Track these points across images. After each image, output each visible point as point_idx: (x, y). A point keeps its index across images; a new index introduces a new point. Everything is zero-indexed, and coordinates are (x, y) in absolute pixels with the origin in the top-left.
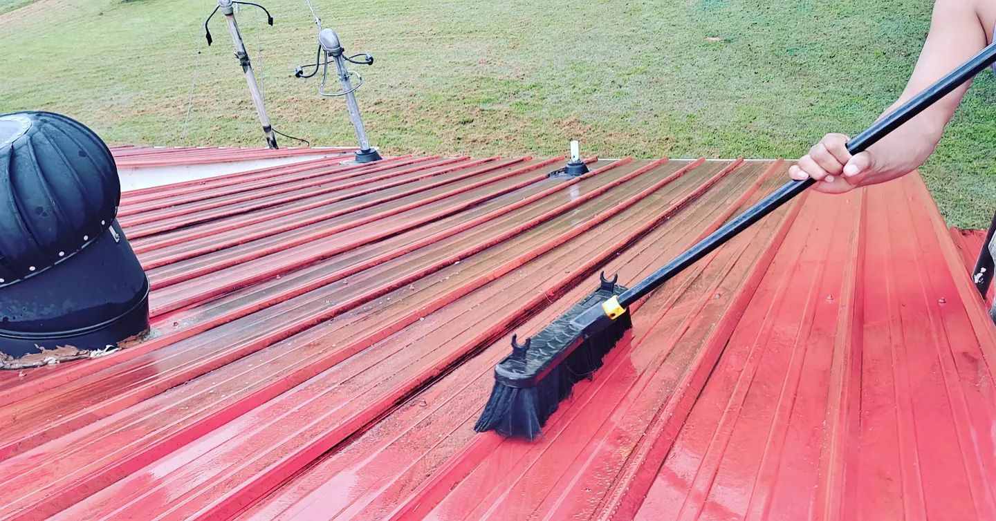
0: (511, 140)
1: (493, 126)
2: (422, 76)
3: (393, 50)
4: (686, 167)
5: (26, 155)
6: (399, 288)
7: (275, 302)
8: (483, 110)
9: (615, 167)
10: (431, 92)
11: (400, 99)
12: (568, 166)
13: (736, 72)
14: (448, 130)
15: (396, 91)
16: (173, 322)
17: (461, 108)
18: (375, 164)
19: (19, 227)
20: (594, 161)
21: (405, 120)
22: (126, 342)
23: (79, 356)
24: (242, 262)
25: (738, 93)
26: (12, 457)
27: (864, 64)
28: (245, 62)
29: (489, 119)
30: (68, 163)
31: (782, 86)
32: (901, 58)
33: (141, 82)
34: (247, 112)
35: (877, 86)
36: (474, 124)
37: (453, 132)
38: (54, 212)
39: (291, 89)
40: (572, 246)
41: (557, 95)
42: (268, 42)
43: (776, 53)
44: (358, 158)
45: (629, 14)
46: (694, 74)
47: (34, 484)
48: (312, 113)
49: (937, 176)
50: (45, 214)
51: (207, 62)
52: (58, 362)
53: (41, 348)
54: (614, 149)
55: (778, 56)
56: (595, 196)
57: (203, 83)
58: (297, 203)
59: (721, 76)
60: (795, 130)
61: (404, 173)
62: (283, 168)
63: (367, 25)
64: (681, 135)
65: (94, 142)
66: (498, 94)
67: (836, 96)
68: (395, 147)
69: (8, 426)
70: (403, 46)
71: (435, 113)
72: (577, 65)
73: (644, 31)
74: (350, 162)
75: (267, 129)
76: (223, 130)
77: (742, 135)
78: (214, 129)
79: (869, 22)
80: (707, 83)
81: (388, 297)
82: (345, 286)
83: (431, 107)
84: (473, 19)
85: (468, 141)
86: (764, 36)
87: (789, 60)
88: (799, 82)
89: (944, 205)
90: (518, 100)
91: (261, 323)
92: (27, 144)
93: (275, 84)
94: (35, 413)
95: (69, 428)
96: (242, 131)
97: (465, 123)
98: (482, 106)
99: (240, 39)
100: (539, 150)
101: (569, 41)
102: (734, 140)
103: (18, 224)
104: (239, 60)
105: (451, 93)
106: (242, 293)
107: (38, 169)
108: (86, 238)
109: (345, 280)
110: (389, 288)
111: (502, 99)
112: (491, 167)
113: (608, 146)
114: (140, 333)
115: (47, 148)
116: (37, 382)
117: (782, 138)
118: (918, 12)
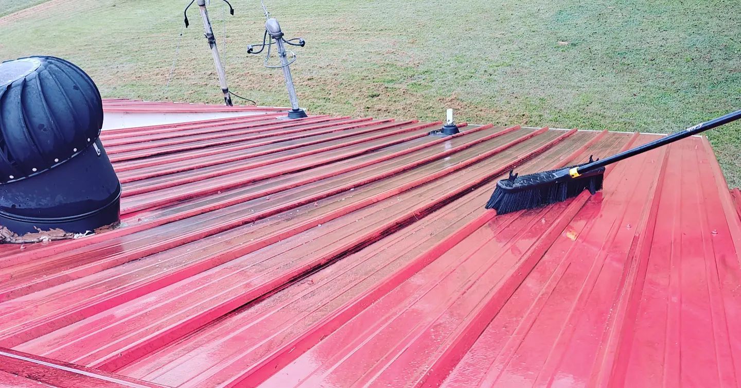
0: (406, 111)
1: (394, 99)
2: (344, 61)
3: (323, 41)
4: (532, 133)
5: (35, 86)
6: (306, 204)
7: (214, 209)
8: (387, 88)
9: (480, 130)
10: (350, 72)
11: (326, 77)
12: (444, 127)
13: (579, 68)
14: (361, 101)
15: (324, 71)
16: (138, 219)
17: (371, 85)
18: (302, 120)
19: (26, 137)
20: (464, 126)
21: (329, 93)
22: (101, 229)
23: (66, 237)
24: (194, 181)
25: (579, 84)
26: (5, 301)
27: (677, 66)
28: (212, 40)
29: (391, 94)
30: (65, 94)
31: (613, 80)
32: (705, 63)
33: (140, 56)
34: (214, 81)
35: (685, 84)
36: (379, 97)
37: (365, 102)
38: (52, 129)
39: (248, 66)
40: (439, 182)
41: (443, 79)
42: (233, 31)
43: (610, 55)
44: (290, 115)
45: (500, 21)
46: (547, 68)
47: (17, 321)
48: (261, 84)
49: (728, 153)
50: (45, 130)
51: (188, 43)
52: (50, 240)
53: (38, 229)
54: (483, 121)
55: (611, 58)
56: (462, 150)
57: (184, 59)
58: (241, 143)
59: (567, 71)
60: (621, 113)
61: (322, 127)
62: (234, 119)
63: (306, 22)
64: (535, 113)
65: (86, 80)
66: (399, 77)
67: (654, 89)
68: (321, 111)
69: (7, 281)
70: (331, 38)
71: (352, 88)
72: (459, 58)
73: (511, 34)
74: (284, 118)
75: (225, 91)
76: (196, 93)
77: (580, 115)
78: (190, 92)
79: (682, 35)
80: (556, 75)
81: (297, 210)
82: (267, 201)
83: (349, 83)
84: (384, 21)
85: (374, 109)
86: (601, 42)
87: (620, 60)
88: (626, 78)
89: (733, 175)
90: (413, 81)
91: (202, 223)
92: (35, 78)
93: (236, 62)
94: (27, 273)
95: (50, 284)
96: (210, 95)
97: (373, 96)
98: (386, 85)
99: (209, 23)
100: (427, 119)
101: (454, 39)
102: (574, 118)
103: (25, 135)
104: (208, 40)
105: (365, 74)
106: (192, 202)
107: (42, 96)
108: (75, 150)
109: (267, 197)
110: (298, 203)
111: (402, 80)
112: (387, 126)
113: (478, 118)
114: (112, 224)
115: (50, 82)
116: (32, 252)
117: (611, 119)
118: (720, 29)
